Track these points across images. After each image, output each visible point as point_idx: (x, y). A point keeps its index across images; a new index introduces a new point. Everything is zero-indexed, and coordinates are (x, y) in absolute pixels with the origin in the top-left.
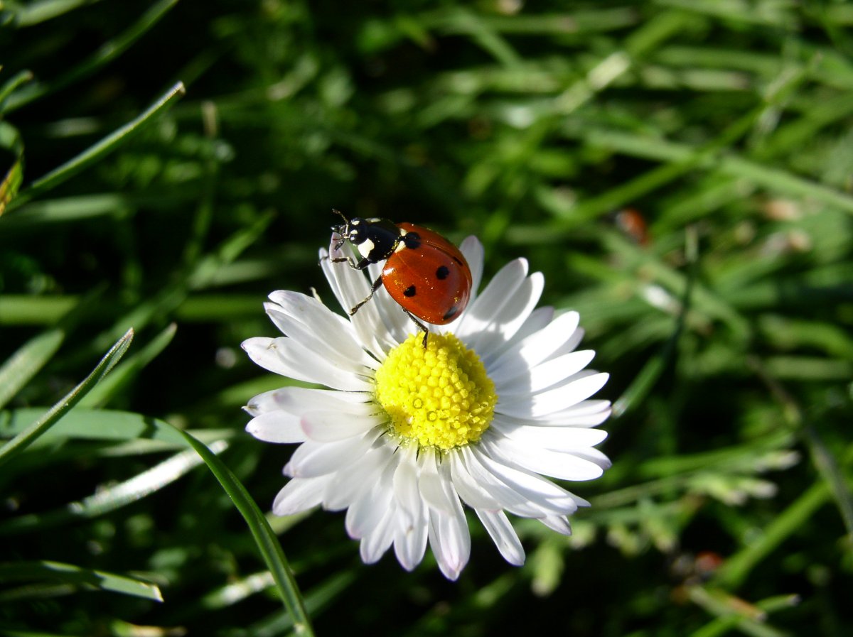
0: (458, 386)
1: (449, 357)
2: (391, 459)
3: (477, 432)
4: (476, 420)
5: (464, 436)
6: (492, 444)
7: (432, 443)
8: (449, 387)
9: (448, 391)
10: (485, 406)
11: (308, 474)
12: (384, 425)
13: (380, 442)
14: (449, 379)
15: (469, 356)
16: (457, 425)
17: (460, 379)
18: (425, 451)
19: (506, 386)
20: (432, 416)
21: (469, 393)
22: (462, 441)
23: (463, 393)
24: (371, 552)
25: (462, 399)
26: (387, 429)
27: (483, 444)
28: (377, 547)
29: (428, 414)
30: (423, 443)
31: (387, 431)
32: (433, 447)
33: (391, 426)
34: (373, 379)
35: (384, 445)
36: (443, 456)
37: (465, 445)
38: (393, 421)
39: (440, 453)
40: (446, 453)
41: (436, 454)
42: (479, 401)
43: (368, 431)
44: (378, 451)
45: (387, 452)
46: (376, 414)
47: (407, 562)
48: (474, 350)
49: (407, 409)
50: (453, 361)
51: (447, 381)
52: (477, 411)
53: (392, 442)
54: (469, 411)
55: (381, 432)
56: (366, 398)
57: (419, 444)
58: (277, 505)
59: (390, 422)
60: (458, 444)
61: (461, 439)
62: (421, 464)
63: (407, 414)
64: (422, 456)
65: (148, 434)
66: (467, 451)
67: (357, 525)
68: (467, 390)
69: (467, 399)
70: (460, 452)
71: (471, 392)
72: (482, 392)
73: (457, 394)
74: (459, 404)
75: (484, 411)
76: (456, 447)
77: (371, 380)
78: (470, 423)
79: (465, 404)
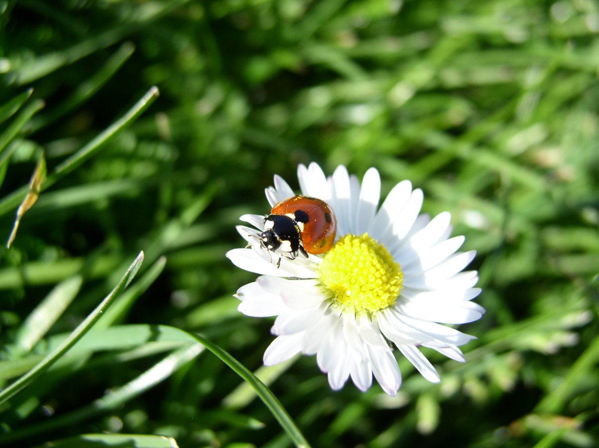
0: (378, 266)
1: (369, 249)
2: (338, 322)
3: (394, 297)
4: (392, 289)
5: (386, 301)
6: (402, 306)
7: (364, 308)
8: (373, 267)
9: (373, 270)
10: (397, 279)
11: (288, 333)
12: (330, 300)
13: (329, 311)
14: (372, 262)
15: (380, 248)
16: (381, 293)
17: (379, 262)
18: (360, 314)
19: (407, 268)
20: (363, 289)
21: (386, 271)
22: (384, 305)
23: (383, 271)
24: (336, 382)
25: (382, 275)
26: (333, 302)
27: (396, 307)
28: (340, 379)
29: (361, 287)
30: (358, 309)
31: (333, 303)
32: (365, 311)
33: (335, 299)
34: (318, 270)
35: (332, 313)
36: (372, 317)
37: (386, 308)
38: (336, 295)
39: (370, 315)
40: (374, 315)
41: (368, 316)
42: (392, 276)
43: (321, 304)
44: (329, 317)
45: (335, 318)
46: (324, 292)
47: (362, 386)
48: (382, 244)
49: (345, 285)
50: (372, 250)
51: (371, 264)
52: (393, 282)
53: (337, 310)
54: (387, 283)
55: (329, 304)
56: (315, 282)
57: (355, 310)
58: (266, 358)
59: (334, 297)
60: (382, 307)
61: (383, 303)
62: (358, 323)
63: (346, 289)
64: (358, 318)
65: (154, 338)
66: (388, 312)
67: (325, 363)
68: (384, 269)
69: (385, 275)
70: (383, 313)
71: (387, 271)
72: (393, 271)
73: (378, 272)
74: (380, 278)
75: (396, 283)
76: (381, 309)
77: (316, 271)
78: (389, 291)
79: (384, 278)
